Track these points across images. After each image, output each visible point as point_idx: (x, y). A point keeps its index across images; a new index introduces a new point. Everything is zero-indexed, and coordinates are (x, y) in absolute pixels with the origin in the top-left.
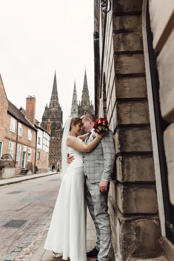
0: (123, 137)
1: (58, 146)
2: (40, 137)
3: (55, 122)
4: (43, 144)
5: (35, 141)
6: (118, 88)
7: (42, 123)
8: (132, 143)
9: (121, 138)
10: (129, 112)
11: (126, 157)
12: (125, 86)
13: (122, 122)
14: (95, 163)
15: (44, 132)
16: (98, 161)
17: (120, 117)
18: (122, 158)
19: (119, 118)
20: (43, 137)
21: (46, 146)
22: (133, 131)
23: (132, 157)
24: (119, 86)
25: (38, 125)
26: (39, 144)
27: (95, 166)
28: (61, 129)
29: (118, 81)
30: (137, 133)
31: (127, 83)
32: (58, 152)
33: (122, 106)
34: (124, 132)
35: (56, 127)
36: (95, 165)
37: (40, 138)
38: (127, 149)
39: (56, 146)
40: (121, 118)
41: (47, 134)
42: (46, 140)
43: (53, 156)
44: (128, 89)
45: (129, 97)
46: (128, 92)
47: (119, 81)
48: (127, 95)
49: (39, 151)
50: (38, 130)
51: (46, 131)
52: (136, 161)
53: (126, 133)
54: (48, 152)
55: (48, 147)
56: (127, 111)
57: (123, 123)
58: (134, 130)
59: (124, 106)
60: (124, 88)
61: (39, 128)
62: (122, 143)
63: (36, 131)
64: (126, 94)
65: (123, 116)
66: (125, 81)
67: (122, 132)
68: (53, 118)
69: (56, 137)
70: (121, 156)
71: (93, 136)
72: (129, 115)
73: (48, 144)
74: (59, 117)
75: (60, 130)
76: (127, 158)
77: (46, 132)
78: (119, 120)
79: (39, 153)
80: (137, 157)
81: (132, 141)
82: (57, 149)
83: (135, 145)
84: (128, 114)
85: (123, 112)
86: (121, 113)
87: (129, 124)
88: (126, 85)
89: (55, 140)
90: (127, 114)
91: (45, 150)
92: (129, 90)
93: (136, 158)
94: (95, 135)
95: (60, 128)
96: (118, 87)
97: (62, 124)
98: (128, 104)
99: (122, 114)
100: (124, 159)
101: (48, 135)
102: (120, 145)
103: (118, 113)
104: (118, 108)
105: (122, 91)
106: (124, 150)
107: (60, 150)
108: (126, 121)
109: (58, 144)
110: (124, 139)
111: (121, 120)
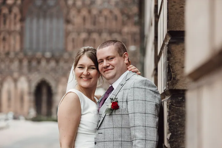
0: (177, 118)
1: (7, 26)
6: (172, 6)
9: (172, 119)
13: (176, 84)
17: (173, 73)
19: (171, 76)
24: (175, 2)
34: (180, 106)
38: (185, 142)
40: (176, 75)
65: (178, 72)
78: (170, 80)
85: (180, 63)
86: (177, 64)
96: (173, 4)
99: (177, 67)
102: (170, 134)
103: (169, 65)
104: (171, 54)
105: (181, 13)
106: (177, 143)
107: (12, 42)
108: (185, 83)
109: (8, 22)
110: (179, 121)
111: (175, 79)
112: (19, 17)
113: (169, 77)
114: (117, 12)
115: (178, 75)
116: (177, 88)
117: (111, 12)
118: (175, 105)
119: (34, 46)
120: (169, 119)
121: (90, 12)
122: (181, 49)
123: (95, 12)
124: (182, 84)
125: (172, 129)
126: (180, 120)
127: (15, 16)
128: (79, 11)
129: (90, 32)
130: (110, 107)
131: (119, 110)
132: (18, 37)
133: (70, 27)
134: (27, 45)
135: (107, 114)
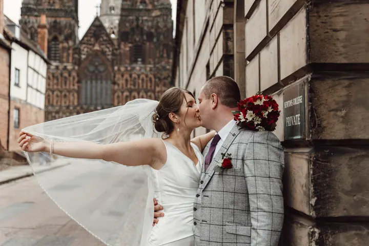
0: (324, 177)
1: (67, 87)
2: (18, 68)
3: (58, 20)
4: (28, 86)
5: (7, 80)
6: (315, 31)
7: (20, 22)
8: (347, 193)
9: (318, 179)
10: (341, 105)
11: (330, 231)
12: (333, 28)
13: (322, 132)
14: (224, 232)
15: (31, 52)
16: (234, 228)
17: (318, 118)
18: (319, 234)
19: (315, 122)
20: (28, 67)
21: (37, 90)
22: (351, 159)
23: (345, 230)
24: (318, 26)
25: (14, 32)
26: (17, 85)
27: (224, 241)
28: (75, 41)
29: (315, 10)
30: (362, 164)
31: (342, 19)
32: (67, 104)
33: (323, 86)
34: (327, 162)
35: (60, 34)
36: (225, 237)
37: (19, 70)
38: (335, 208)
39: (61, 86)
40: (321, 121)
41: (38, 58)
42: (36, 74)
43: (54, 114)
44: (342, 35)
45: (344, 61)
46: (342, 44)
47: (318, 12)
48: (341, 54)
49: (18, 105)
50: (14, 46)
51: (35, 50)
52: (355, 241)
53: (333, 165)
54: (42, 106)
55: (41, 93)
56: (337, 103)
57: (328, 135)
58: (354, 156)
59: (330, 88)
60: (331, 33)
61: (17, 42)
62: (322, 193)
63: (9, 50)
64: (336, 52)
65: (324, 117)
66: (337, 10)
67: (322, 162)
68: (50, 9)
69: (61, 62)
70: (317, 228)
71: (223, 155)
72: (344, 112)
73: (42, 85)
74: (69, 7)
75: (71, 43)
76: (334, 234)
77: (36, 53)
78: (314, 127)
79: (18, 109)
80: (358, 232)
81: (347, 187)
82: (65, 96)
83: (355, 198)
84: (341, 110)
85: (326, 105)
86: (322, 107)
87: (343, 138)
88: (339, 22)
89: (59, 72)
90: (336, 110)
91: (33, 103)
92: (347, 39)
93: (357, 235)
94: (229, 152)
95: (73, 37)
96: (316, 28)
97: (76, 28)
98: (342, 81)
99: (323, 110)
100: (326, 237)
101: (42, 61)
102: (316, 198)
103: (312, 108)
104: (314, 93)
105: (326, 40)
106: (325, 210)
107: (72, 98)
108: (334, 130)
109: (68, 83)
110: (326, 182)
111: (321, 127)
112: (76, 79)
113: (312, 123)
114: (151, 76)
115: (324, 120)
116: (323, 138)
117: (147, 76)
118: (320, 160)
119: (89, 102)
120: (314, 179)
121: (131, 76)
122: (328, 87)
123: (134, 76)
124: (329, 132)
125: (318, 192)
126: (327, 180)
127: (74, 79)
128: (123, 76)
129: (131, 91)
130: (220, 165)
131: (231, 169)
132: (76, 95)
133: (116, 87)
134: (83, 101)
135: (216, 173)
